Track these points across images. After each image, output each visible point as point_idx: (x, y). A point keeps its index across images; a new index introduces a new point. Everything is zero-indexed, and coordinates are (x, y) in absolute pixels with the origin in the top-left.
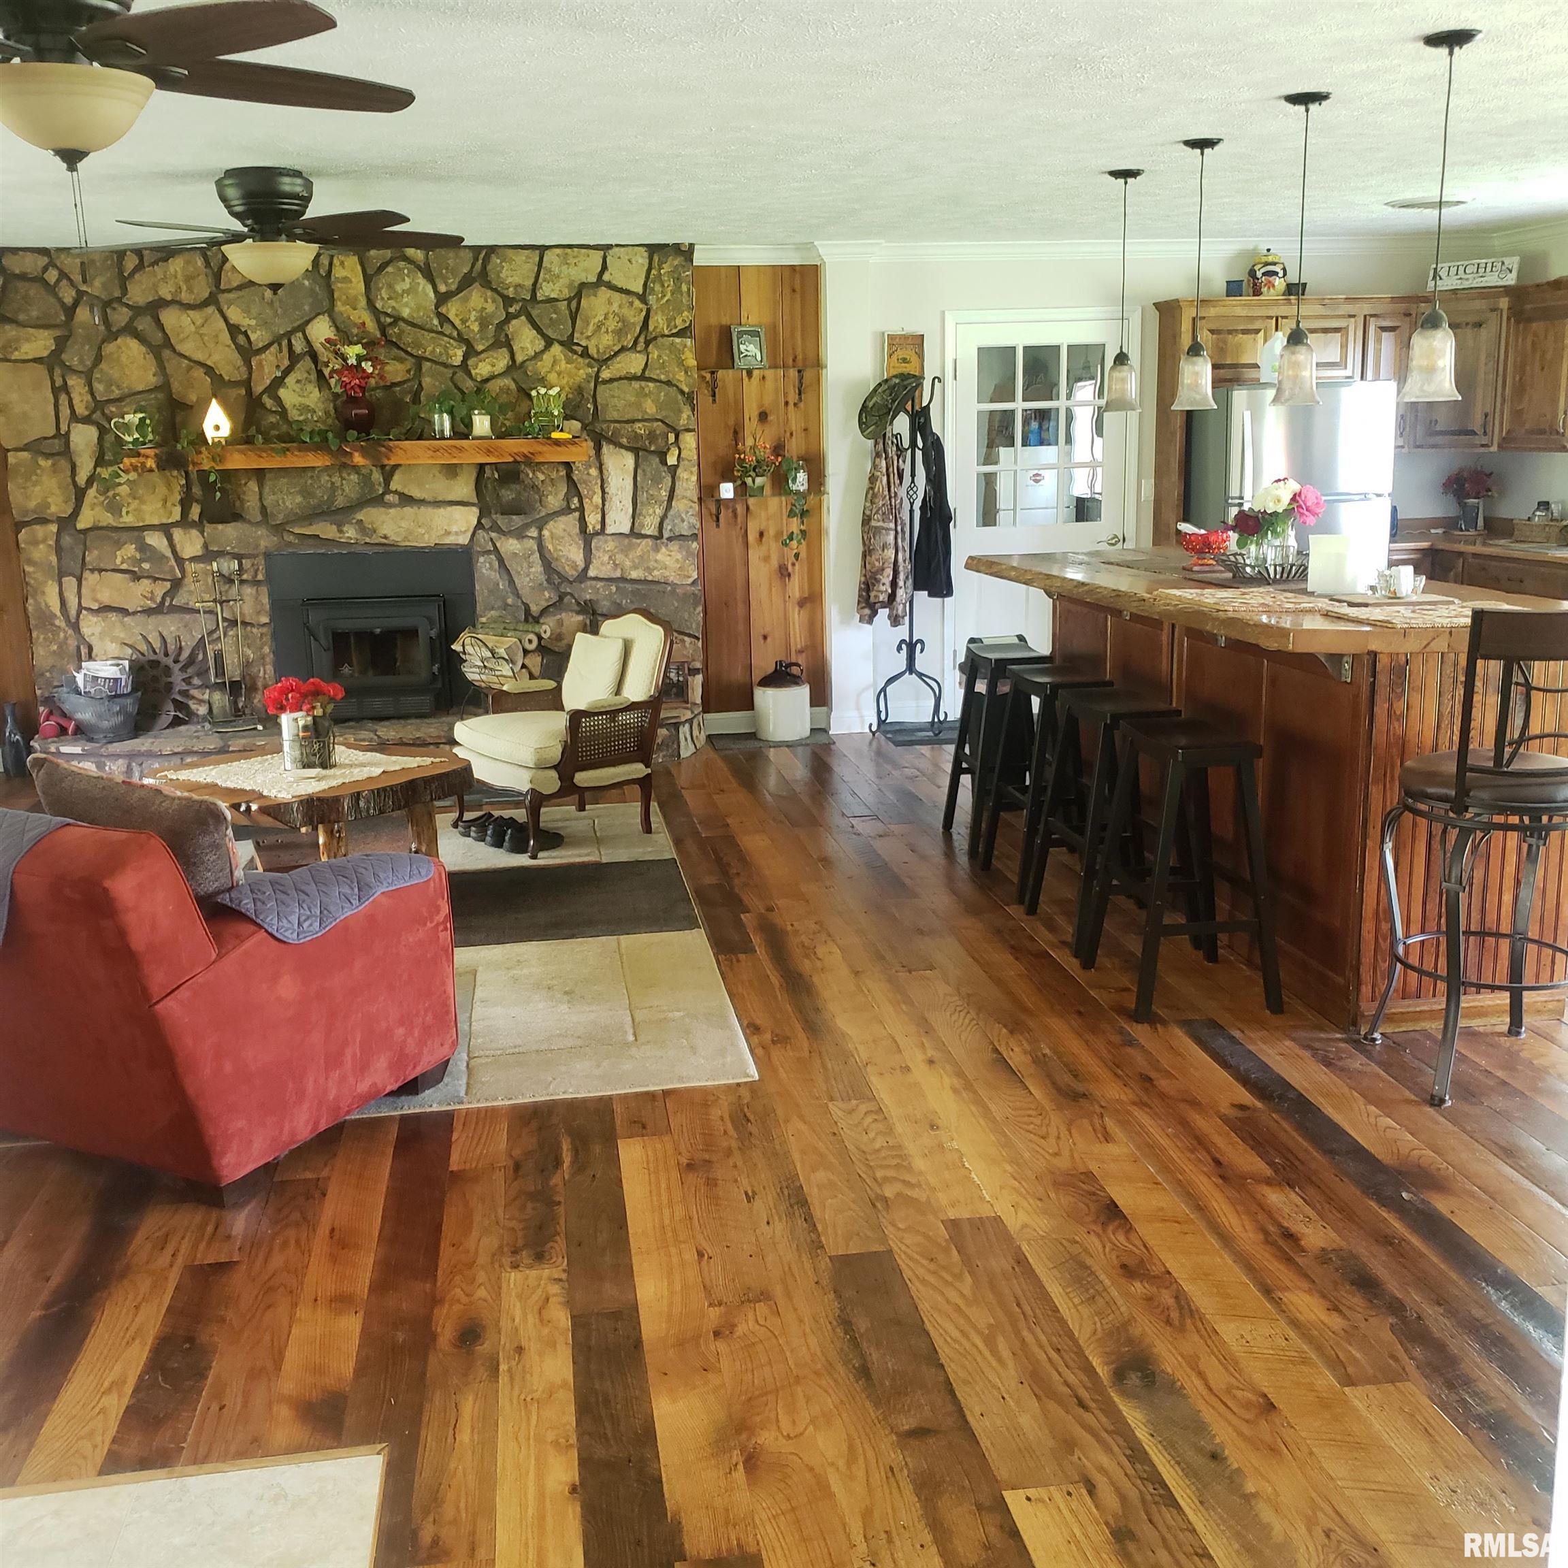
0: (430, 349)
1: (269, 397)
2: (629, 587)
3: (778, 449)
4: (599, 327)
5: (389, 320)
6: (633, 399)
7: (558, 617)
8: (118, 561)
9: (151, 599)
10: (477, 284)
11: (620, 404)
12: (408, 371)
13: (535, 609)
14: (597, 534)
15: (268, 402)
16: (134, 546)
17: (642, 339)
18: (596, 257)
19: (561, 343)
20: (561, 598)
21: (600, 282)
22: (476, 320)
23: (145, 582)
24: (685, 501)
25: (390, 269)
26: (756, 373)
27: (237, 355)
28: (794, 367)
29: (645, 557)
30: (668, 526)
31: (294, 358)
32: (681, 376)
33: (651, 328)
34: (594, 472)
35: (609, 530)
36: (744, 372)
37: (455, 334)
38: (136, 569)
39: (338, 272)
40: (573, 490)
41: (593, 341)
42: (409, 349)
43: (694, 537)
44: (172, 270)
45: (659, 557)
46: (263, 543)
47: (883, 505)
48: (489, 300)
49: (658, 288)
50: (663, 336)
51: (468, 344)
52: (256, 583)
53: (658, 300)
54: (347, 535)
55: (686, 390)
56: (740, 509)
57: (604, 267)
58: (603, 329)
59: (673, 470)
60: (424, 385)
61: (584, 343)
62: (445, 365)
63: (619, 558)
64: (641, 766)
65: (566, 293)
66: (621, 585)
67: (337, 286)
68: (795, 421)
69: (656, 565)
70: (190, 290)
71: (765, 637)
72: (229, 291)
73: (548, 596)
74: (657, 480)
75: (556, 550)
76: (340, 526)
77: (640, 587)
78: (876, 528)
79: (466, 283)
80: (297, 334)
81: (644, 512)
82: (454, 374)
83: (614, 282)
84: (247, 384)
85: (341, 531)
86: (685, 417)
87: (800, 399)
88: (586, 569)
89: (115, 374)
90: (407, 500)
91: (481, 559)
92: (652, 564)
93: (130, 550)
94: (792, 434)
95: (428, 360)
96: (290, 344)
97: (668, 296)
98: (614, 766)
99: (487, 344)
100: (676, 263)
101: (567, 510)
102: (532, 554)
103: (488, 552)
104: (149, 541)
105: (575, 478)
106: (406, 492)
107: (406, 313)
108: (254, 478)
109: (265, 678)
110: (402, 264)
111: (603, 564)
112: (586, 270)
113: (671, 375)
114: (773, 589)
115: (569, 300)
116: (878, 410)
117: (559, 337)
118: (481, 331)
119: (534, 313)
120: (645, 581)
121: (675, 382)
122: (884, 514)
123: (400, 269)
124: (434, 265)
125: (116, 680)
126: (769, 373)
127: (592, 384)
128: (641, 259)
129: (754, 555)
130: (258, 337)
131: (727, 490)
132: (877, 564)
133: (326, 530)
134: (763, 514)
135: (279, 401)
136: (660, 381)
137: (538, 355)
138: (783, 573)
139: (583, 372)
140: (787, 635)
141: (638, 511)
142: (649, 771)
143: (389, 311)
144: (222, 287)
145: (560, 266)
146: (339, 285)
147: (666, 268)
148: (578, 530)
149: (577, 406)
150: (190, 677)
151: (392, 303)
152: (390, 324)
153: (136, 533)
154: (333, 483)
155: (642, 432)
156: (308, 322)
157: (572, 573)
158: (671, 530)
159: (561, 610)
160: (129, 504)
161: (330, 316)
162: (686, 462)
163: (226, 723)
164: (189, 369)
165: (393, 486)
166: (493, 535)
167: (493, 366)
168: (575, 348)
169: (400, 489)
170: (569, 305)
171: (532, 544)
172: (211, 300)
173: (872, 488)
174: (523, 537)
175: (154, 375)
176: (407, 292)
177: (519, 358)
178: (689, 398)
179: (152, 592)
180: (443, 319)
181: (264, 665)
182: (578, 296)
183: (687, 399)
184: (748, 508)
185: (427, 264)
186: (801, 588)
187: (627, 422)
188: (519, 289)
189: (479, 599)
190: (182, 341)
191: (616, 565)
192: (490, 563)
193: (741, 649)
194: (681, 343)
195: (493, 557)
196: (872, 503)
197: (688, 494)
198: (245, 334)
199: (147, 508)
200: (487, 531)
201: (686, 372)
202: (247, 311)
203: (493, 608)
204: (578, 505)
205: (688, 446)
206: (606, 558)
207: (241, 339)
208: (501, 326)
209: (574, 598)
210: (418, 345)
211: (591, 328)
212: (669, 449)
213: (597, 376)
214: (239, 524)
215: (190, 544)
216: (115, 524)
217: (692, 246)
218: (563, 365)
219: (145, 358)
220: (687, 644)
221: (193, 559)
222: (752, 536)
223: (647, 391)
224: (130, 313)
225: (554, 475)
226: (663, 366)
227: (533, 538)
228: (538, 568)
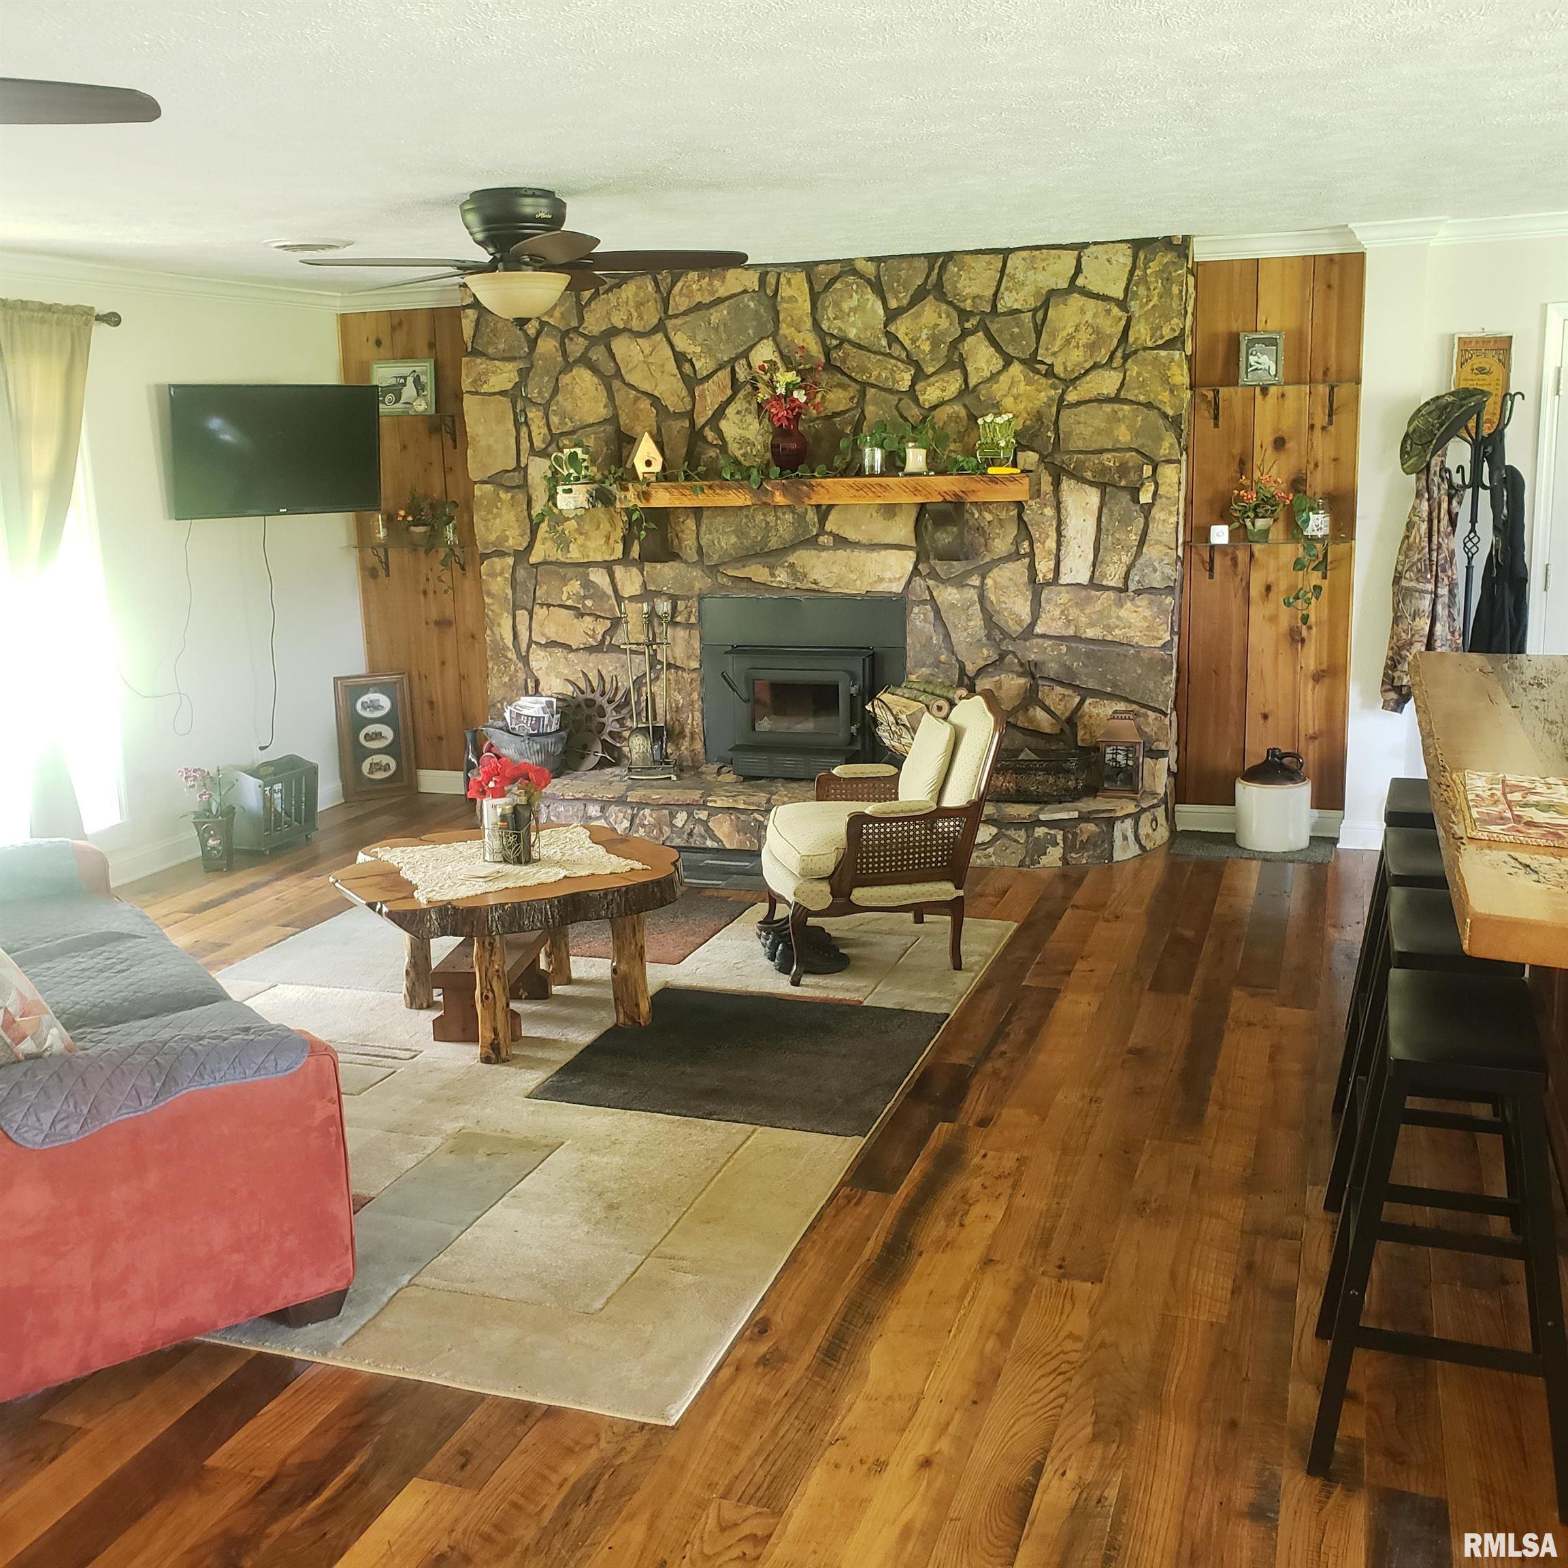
0: (875, 373)
1: (711, 429)
2: (1083, 647)
3: (1297, 484)
4: (1068, 342)
5: (835, 342)
6: (1103, 425)
7: (997, 678)
8: (564, 597)
9: (593, 637)
10: (931, 297)
11: (1087, 431)
12: (852, 399)
13: (971, 669)
14: (1048, 584)
15: (710, 435)
16: (579, 582)
17: (1119, 354)
18: (1070, 258)
19: (1022, 362)
20: (1002, 656)
21: (1072, 287)
22: (928, 339)
23: (588, 619)
24: (1159, 547)
25: (838, 285)
26: (1272, 390)
27: (681, 384)
28: (1324, 382)
29: (1106, 613)
30: (1135, 577)
31: (735, 384)
32: (1165, 396)
33: (1131, 340)
34: (1049, 512)
35: (1064, 580)
36: (1258, 389)
37: (904, 355)
38: (580, 606)
39: (785, 291)
40: (1024, 532)
41: (1060, 358)
42: (853, 374)
43: (1169, 590)
44: (624, 296)
45: (1122, 613)
46: (697, 585)
47: (1419, 560)
48: (943, 315)
49: (1142, 291)
50: (1145, 349)
51: (917, 366)
52: (689, 626)
53: (1142, 306)
54: (778, 579)
55: (1170, 413)
56: (1242, 556)
57: (1078, 270)
58: (1073, 343)
59: (1147, 510)
60: (867, 414)
61: (1048, 361)
62: (891, 391)
63: (1074, 612)
64: (950, 886)
65: (1032, 303)
66: (1073, 645)
67: (782, 307)
68: (1322, 448)
69: (1117, 623)
70: (640, 317)
71: (1265, 717)
72: (676, 316)
73: (987, 654)
74: (1125, 521)
75: (999, 602)
76: (772, 568)
77: (1096, 648)
78: (1407, 589)
79: (918, 297)
80: (741, 362)
81: (1108, 559)
82: (900, 400)
83: (1090, 287)
84: (690, 415)
85: (773, 575)
86: (1167, 444)
87: (1330, 422)
88: (1033, 625)
89: (568, 406)
90: (841, 542)
91: (916, 610)
92: (1113, 621)
93: (575, 586)
94: (1316, 465)
95: (873, 386)
96: (733, 372)
97: (1155, 300)
98: (910, 883)
99: (937, 367)
100: (1166, 260)
101: (1015, 556)
102: (971, 605)
103: (924, 602)
104: (592, 577)
105: (1025, 519)
106: (841, 534)
107: (852, 333)
108: (692, 516)
109: (692, 725)
110: (851, 279)
111: (1053, 620)
112: (1055, 275)
113: (1152, 396)
114: (1280, 657)
115: (1035, 311)
116: (1420, 437)
117: (1020, 355)
118: (931, 351)
119: (993, 327)
120: (1104, 642)
121: (1156, 404)
122: (1419, 571)
123: (848, 285)
124: (884, 279)
125: (538, 718)
126: (1290, 390)
127: (1054, 409)
128: (1123, 258)
129: (1257, 613)
130: (703, 365)
131: (1220, 534)
132: (1404, 636)
133: (759, 573)
134: (1272, 564)
135: (720, 434)
136: (1139, 403)
137: (994, 377)
138: (1295, 638)
139: (1044, 394)
140: (1296, 716)
141: (1099, 559)
142: (961, 893)
143: (835, 332)
144: (670, 313)
145: (1025, 273)
146: (785, 305)
147: (1154, 267)
148: (1026, 579)
149: (1035, 435)
150: (623, 718)
151: (838, 323)
152: (836, 347)
153: (581, 570)
154: (767, 523)
155: (1111, 464)
156: (751, 348)
157: (1015, 629)
158: (1139, 582)
159: (1003, 671)
160: (575, 539)
161: (775, 341)
162: (1164, 500)
163: (645, 770)
164: (636, 400)
165: (828, 527)
166: (931, 583)
167: (943, 391)
168: (1038, 366)
169: (835, 531)
170: (1034, 317)
171: (973, 594)
172: (660, 327)
173: (1407, 537)
174: (963, 586)
175: (605, 407)
176: (854, 310)
177: (973, 381)
178: (1175, 423)
179: (593, 630)
180: (892, 338)
181: (692, 711)
182: (1046, 305)
183: (1172, 423)
184: (1252, 555)
185: (878, 277)
186: (1319, 660)
187: (1093, 452)
188: (977, 300)
189: (910, 654)
190: (630, 371)
191: (1069, 621)
192: (925, 615)
193: (1232, 730)
194: (1167, 357)
195: (928, 607)
196: (1407, 556)
197: (1165, 538)
198: (691, 361)
199: (591, 544)
200: (924, 578)
201: (1172, 391)
202: (693, 338)
203: (924, 665)
204: (1028, 550)
205: (1168, 481)
206: (1057, 612)
207: (687, 368)
208: (955, 344)
209: (1016, 657)
210: (864, 370)
211: (1058, 343)
212: (1143, 484)
213: (1061, 398)
214: (675, 564)
215: (630, 581)
216: (563, 560)
217: (1186, 239)
218: (1022, 387)
219: (597, 389)
220: (1150, 720)
221: (632, 598)
222: (1256, 590)
223: (1120, 415)
224: (586, 343)
225: (1003, 515)
226: (1142, 385)
227: (974, 587)
228: (977, 622)
